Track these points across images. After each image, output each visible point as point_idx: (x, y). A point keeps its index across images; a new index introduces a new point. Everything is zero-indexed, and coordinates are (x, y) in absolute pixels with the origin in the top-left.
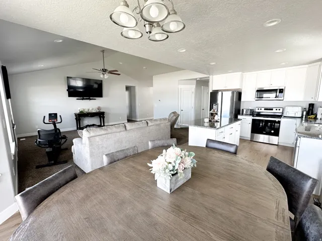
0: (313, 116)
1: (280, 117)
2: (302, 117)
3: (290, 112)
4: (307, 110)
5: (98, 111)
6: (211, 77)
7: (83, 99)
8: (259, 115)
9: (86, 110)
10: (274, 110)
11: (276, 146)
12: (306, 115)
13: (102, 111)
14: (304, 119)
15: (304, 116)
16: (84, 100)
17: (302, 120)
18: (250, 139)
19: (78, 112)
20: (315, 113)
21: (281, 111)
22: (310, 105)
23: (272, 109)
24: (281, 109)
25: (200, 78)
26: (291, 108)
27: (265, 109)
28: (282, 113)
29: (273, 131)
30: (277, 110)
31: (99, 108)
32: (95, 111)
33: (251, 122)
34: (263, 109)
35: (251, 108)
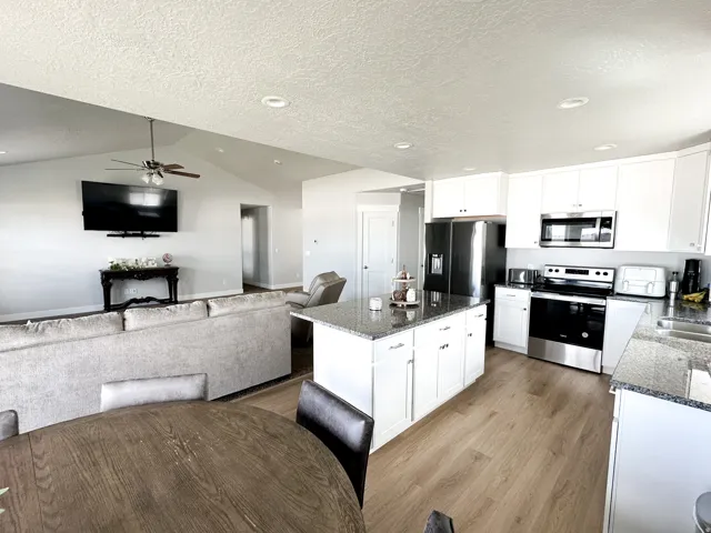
0: (698, 297)
1: (605, 293)
2: (666, 298)
3: (631, 281)
4: (682, 276)
5: (163, 264)
6: (428, 184)
7: (123, 236)
8: (549, 286)
9: (131, 264)
10: (592, 275)
11: (596, 378)
12: (677, 293)
13: (174, 264)
14: (672, 302)
15: (673, 296)
16: (126, 239)
17: (667, 306)
18: (526, 352)
19: (107, 267)
20: (705, 286)
21: (610, 278)
22: (688, 262)
23: (586, 273)
24: (611, 273)
25: (409, 188)
26: (637, 269)
27: (568, 271)
28: (613, 283)
29: (585, 335)
30: (598, 273)
31: (166, 258)
32: (155, 266)
33: (527, 304)
34: (562, 270)
35: (532, 267)
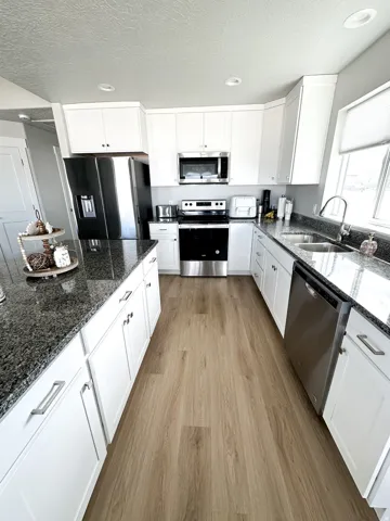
0: (271, 215)
3: (240, 207)
6: (56, 108)
10: (215, 206)
11: (225, 280)
14: (259, 220)
15: (260, 216)
17: (257, 222)
18: (178, 273)
20: (273, 207)
21: (224, 207)
23: (209, 204)
24: (224, 202)
26: (242, 198)
27: (198, 204)
28: (227, 210)
29: (217, 252)
30: (217, 204)
33: (176, 235)
34: (194, 203)
35: (172, 203)
